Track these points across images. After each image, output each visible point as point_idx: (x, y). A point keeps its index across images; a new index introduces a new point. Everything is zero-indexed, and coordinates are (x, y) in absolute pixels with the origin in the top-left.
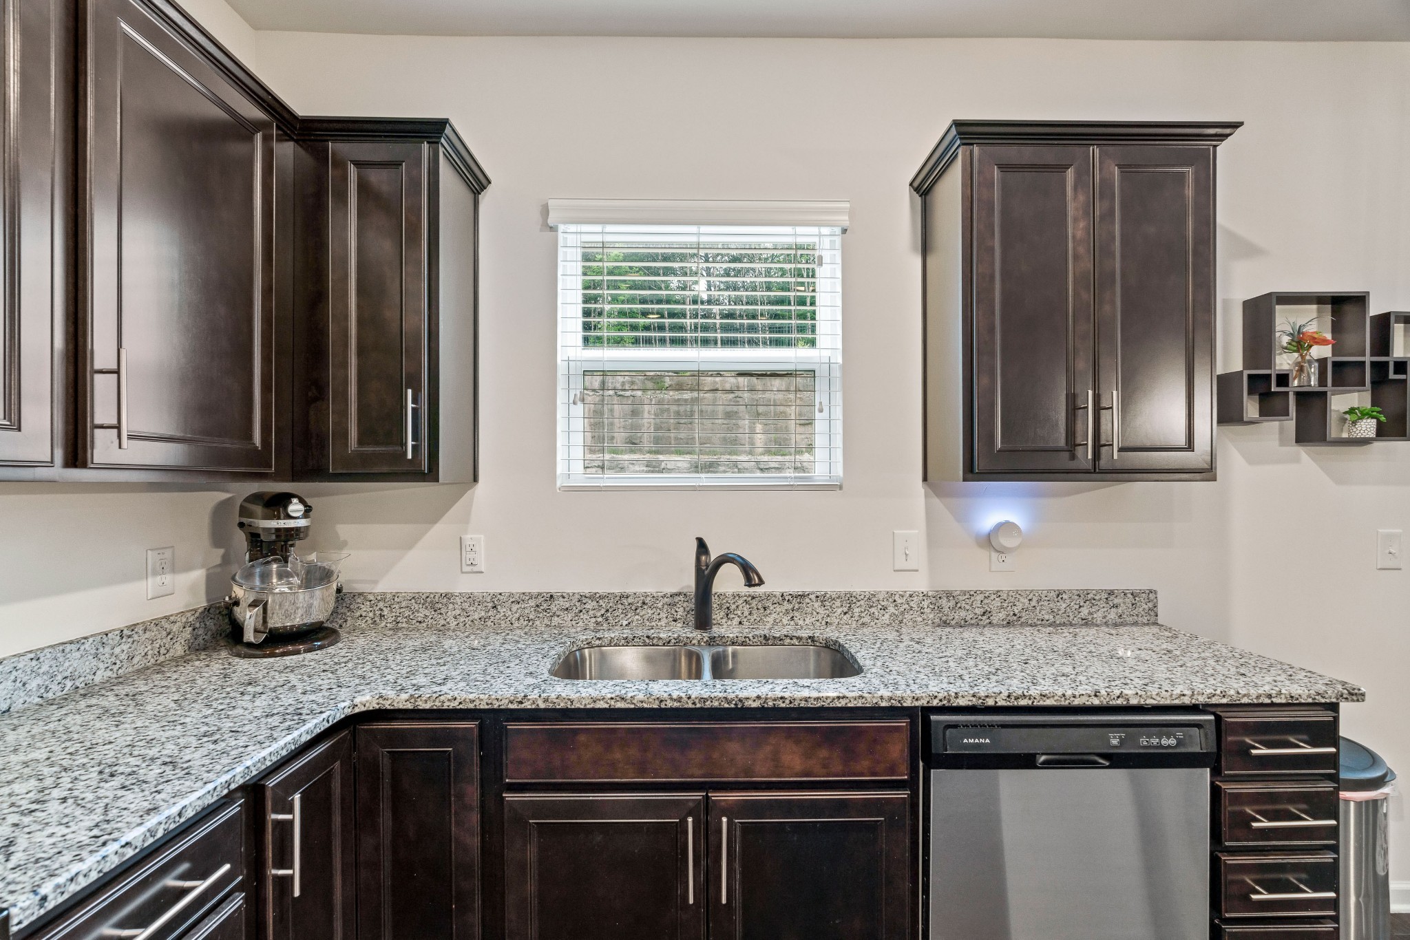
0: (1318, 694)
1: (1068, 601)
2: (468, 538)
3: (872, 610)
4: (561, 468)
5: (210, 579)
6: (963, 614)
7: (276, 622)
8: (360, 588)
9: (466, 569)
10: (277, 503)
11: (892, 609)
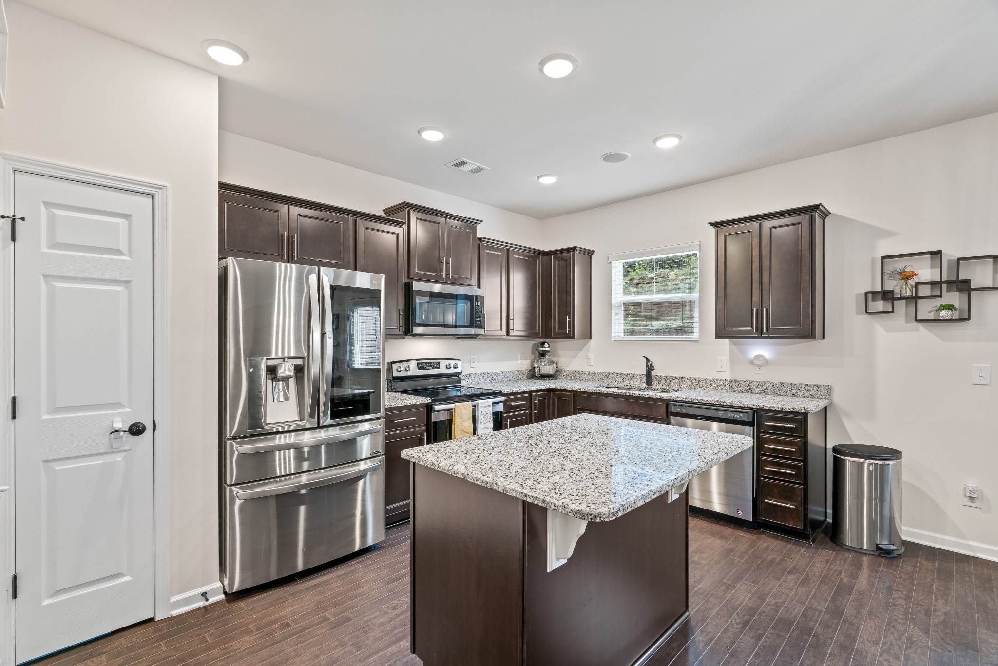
0: (792, 408)
1: (786, 387)
2: (589, 355)
3: (707, 384)
4: (613, 335)
5: (531, 362)
6: (741, 388)
7: (543, 372)
8: (563, 368)
9: (589, 364)
10: (543, 344)
11: (714, 385)
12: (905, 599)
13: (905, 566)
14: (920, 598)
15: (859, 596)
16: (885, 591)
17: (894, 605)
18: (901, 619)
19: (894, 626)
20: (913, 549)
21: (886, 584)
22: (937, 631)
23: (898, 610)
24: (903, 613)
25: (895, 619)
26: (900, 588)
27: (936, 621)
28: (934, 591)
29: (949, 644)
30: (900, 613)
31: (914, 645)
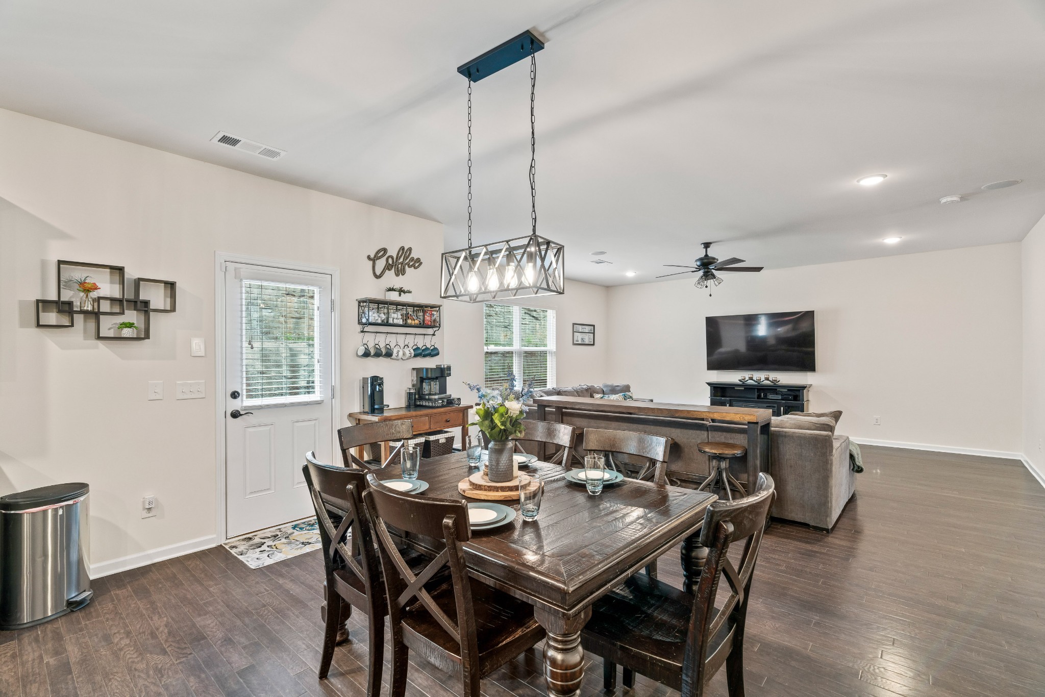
12: (127, 637)
13: (104, 606)
14: (138, 627)
15: (81, 667)
16: (103, 643)
17: (121, 650)
18: (137, 657)
19: (136, 670)
20: (101, 585)
21: (100, 636)
22: (171, 645)
23: (128, 652)
24: (134, 651)
25: (131, 662)
26: (114, 630)
27: (164, 637)
28: (144, 612)
29: (185, 648)
30: (132, 653)
31: (163, 671)
